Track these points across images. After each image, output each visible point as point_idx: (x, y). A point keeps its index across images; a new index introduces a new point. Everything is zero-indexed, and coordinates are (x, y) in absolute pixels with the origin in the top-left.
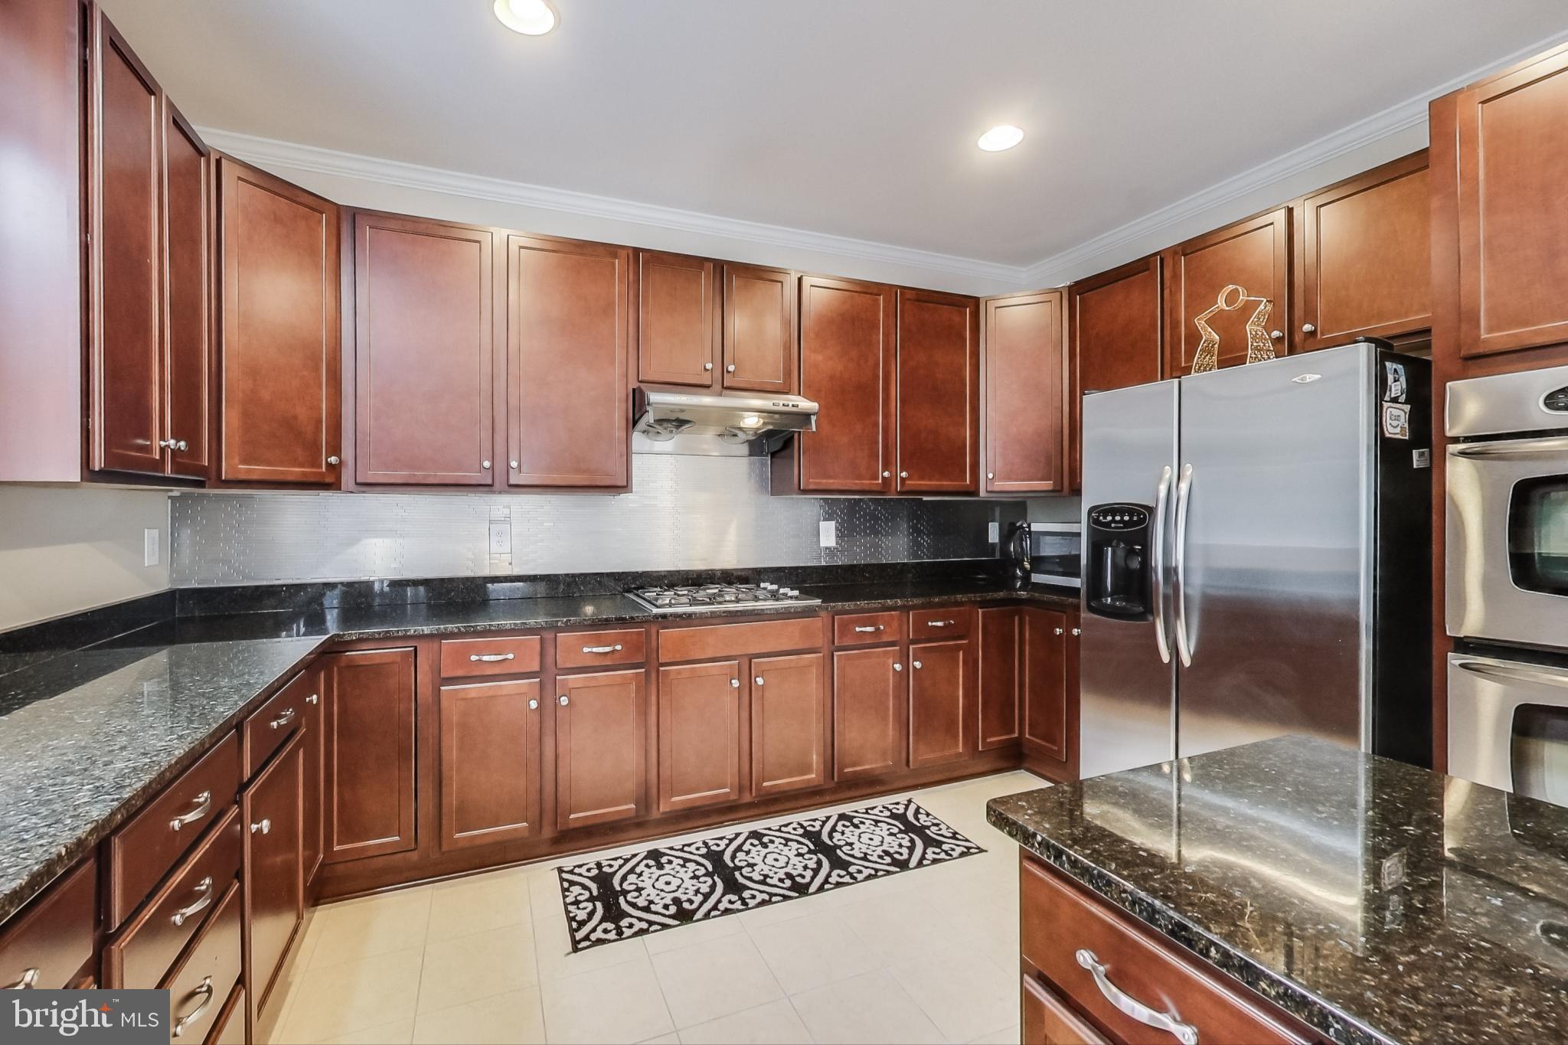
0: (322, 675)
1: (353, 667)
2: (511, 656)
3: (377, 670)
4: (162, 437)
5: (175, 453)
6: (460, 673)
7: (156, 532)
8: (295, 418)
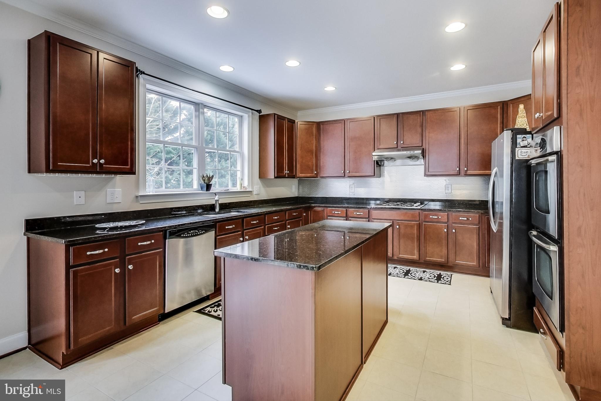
0: (310, 212)
1: (315, 211)
2: (340, 213)
3: (318, 212)
4: (286, 171)
5: (288, 173)
6: (331, 215)
7: (295, 186)
8: (309, 165)
